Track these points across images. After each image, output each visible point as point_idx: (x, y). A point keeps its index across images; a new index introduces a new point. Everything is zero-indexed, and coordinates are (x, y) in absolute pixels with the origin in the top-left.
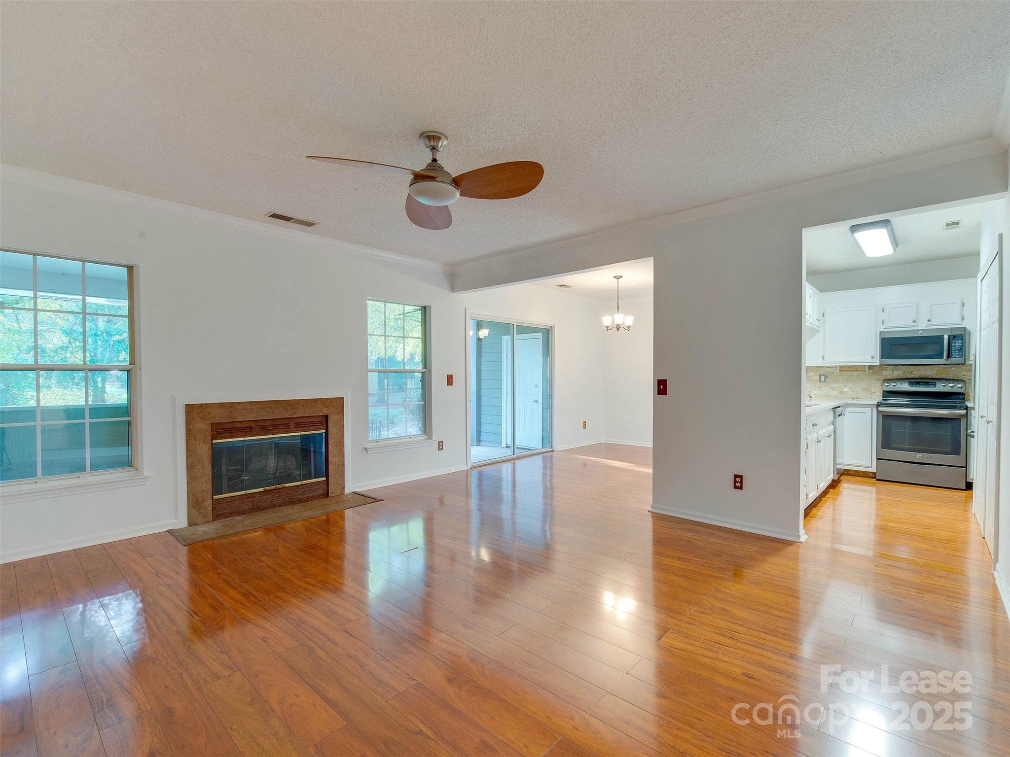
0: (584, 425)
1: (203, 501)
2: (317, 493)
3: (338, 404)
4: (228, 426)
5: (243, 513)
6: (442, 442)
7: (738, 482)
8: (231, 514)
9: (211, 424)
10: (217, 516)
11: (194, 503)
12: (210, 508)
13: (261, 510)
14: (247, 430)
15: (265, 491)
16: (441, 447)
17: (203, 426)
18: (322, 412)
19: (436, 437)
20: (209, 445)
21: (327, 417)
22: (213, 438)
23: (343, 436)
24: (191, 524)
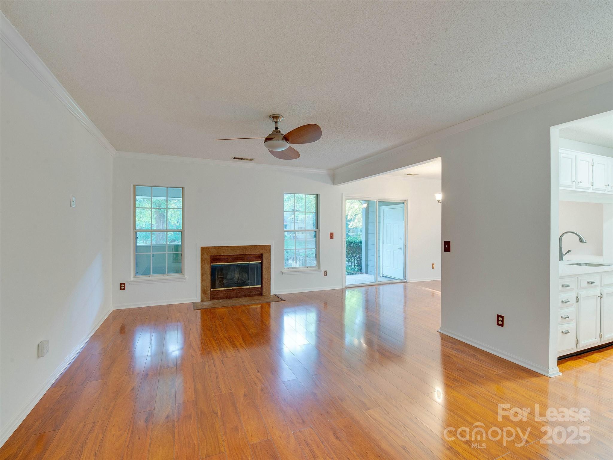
0: (433, 266)
1: (207, 291)
2: (257, 293)
3: (267, 248)
4: (217, 257)
5: (223, 298)
6: (326, 271)
7: (500, 320)
8: (218, 298)
9: (211, 256)
10: (212, 299)
11: (203, 291)
12: (210, 294)
13: (231, 298)
14: (225, 259)
15: (233, 289)
16: (325, 274)
17: (207, 257)
18: (260, 252)
19: (323, 268)
20: (210, 265)
21: (262, 254)
22: (211, 263)
23: (270, 265)
24: (202, 301)
